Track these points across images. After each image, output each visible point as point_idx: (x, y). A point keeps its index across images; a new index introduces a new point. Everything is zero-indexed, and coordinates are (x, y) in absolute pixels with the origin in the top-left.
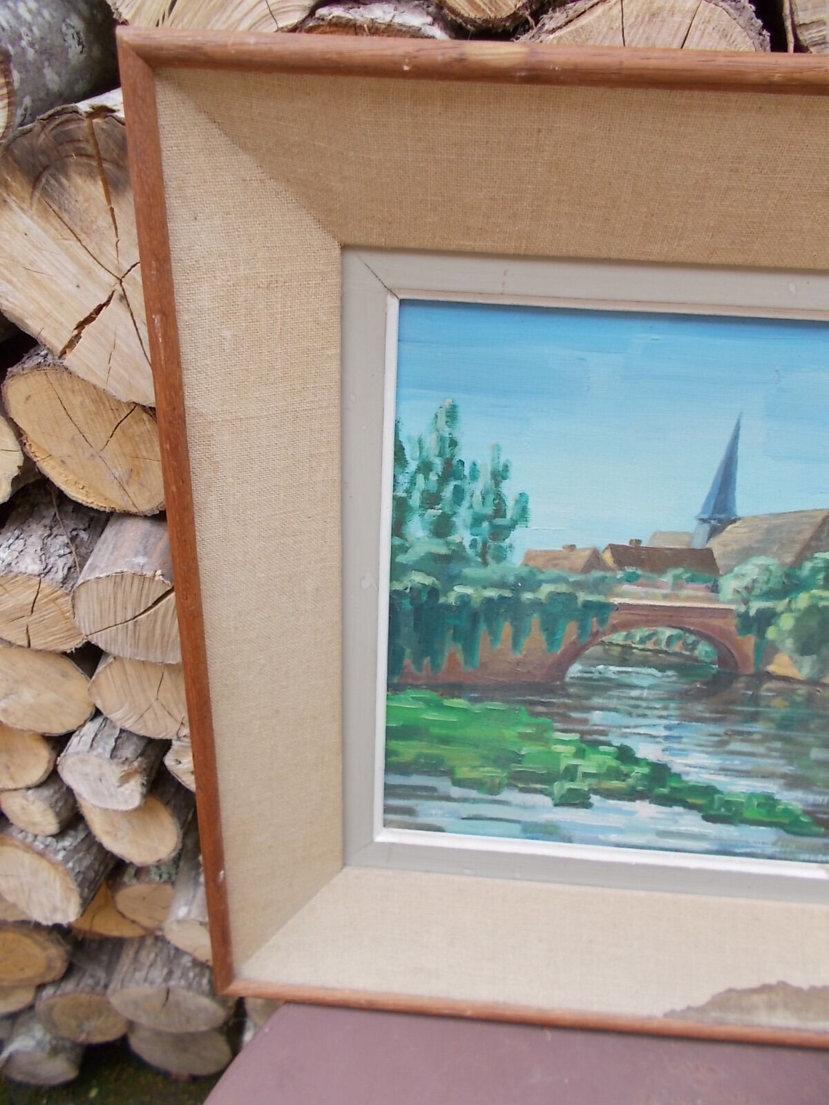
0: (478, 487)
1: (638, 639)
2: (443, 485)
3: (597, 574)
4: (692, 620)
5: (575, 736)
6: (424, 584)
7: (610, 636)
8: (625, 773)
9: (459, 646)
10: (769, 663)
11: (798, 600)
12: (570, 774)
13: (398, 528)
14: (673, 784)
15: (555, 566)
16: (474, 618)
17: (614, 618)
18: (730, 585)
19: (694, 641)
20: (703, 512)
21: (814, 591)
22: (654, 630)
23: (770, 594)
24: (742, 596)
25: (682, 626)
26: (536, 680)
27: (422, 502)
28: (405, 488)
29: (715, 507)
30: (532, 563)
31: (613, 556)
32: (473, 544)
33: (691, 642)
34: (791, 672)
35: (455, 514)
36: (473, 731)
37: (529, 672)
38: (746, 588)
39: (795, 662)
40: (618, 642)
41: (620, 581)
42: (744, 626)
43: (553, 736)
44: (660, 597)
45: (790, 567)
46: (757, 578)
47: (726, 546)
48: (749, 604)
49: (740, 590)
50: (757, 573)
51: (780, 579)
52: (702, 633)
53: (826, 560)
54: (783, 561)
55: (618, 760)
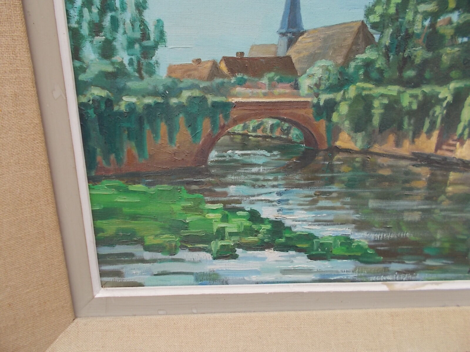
0: (127, 16)
1: (251, 128)
2: (103, 16)
3: (218, 80)
4: (285, 111)
5: (220, 206)
6: (102, 96)
7: (233, 127)
8: (256, 230)
9: (133, 144)
10: (336, 140)
11: (349, 91)
12: (221, 234)
13: (76, 54)
14: (287, 235)
15: (189, 76)
16: (140, 120)
17: (234, 114)
18: (305, 83)
19: (288, 127)
20: (282, 28)
21: (358, 84)
22: (261, 121)
23: (332, 89)
24: (314, 91)
25: (278, 116)
26: (189, 165)
27: (90, 31)
28: (76, 20)
29: (289, 24)
30: (173, 75)
31: (227, 66)
32: (131, 63)
33: (285, 128)
34: (350, 145)
35: (114, 39)
36: (153, 208)
37: (183, 159)
38: (316, 85)
39: (352, 138)
40: (239, 132)
41: (234, 85)
42: (318, 113)
43: (206, 207)
44: (262, 95)
45: (342, 67)
46: (321, 77)
47: (299, 53)
48: (319, 97)
49: (312, 86)
50: (321, 73)
51: (336, 76)
52: (292, 120)
53: (363, 60)
54: (337, 63)
55: (250, 221)
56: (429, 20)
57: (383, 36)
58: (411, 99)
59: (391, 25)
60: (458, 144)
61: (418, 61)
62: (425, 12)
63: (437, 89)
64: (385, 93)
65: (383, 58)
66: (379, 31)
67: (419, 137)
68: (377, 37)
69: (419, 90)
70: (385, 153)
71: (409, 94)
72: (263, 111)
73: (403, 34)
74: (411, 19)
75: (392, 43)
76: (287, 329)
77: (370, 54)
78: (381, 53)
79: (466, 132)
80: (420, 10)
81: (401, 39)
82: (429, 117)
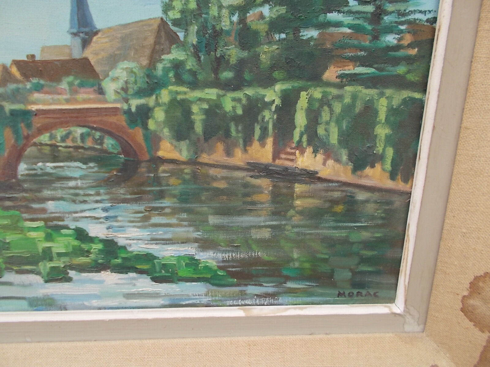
1: (59, 138)
3: (12, 86)
4: (94, 119)
5: (41, 224)
7: (38, 137)
8: (86, 250)
10: (158, 149)
11: (162, 96)
12: (47, 255)
14: (123, 255)
17: (37, 122)
18: (110, 87)
19: (100, 136)
20: (72, 27)
21: (170, 88)
22: (69, 130)
23: (140, 93)
24: (122, 96)
25: (87, 124)
29: (79, 23)
31: (19, 70)
33: (97, 137)
34: (175, 155)
38: (122, 89)
39: (175, 147)
40: (46, 142)
41: (30, 91)
42: (131, 121)
43: (25, 225)
44: (64, 102)
45: (148, 69)
46: (127, 80)
47: (97, 54)
48: (129, 102)
49: (119, 91)
50: (126, 75)
51: (144, 79)
52: (103, 129)
53: (171, 61)
54: (141, 64)
55: (78, 240)
56: (237, 15)
57: (188, 34)
58: (233, 104)
59: (194, 22)
60: (297, 152)
61: (233, 61)
63: (261, 91)
64: (203, 97)
65: (193, 58)
66: (183, 29)
67: (251, 145)
68: (181, 35)
69: (241, 93)
70: (216, 163)
71: (230, 97)
72: (69, 119)
73: (211, 31)
74: (217, 15)
75: (200, 41)
76: (129, 360)
77: (176, 54)
78: (189, 54)
79: (305, 138)
80: (224, 4)
81: (209, 36)
82: (258, 123)
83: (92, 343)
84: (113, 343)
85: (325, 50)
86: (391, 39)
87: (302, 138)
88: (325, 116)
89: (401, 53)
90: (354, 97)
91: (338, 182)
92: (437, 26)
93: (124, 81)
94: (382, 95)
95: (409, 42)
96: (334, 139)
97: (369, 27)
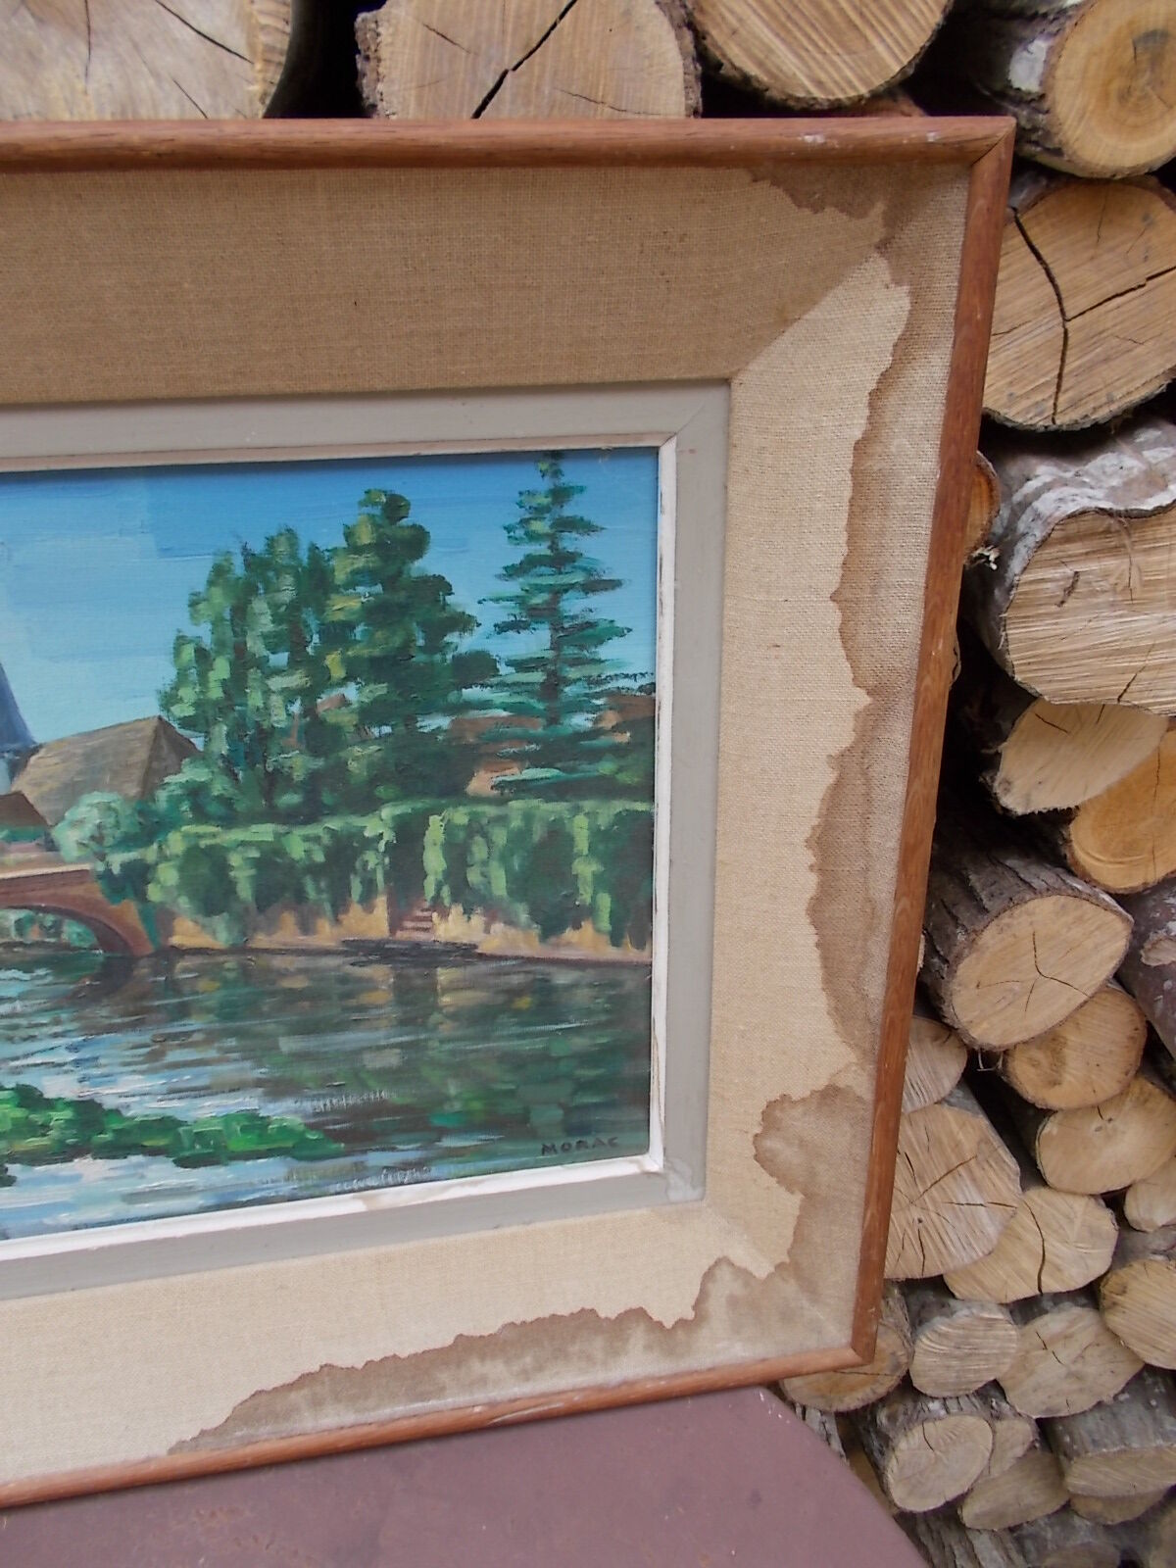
4: (40, 893)
8: (40, 1123)
10: (171, 933)
11: (171, 843)
14: (115, 1126)
18: (69, 838)
19: (55, 922)
21: (184, 828)
23: (127, 842)
24: (92, 849)
25: (27, 903)
33: (49, 924)
34: (203, 940)
38: (93, 838)
39: (204, 927)
42: (113, 890)
45: (139, 801)
46: (101, 823)
47: (38, 785)
48: (107, 859)
49: (86, 842)
50: (97, 815)
51: (133, 819)
52: (60, 908)
53: (182, 785)
54: (126, 794)
55: (22, 1107)
56: (298, 702)
57: (210, 740)
58: (307, 845)
59: (221, 719)
60: (435, 915)
61: (298, 775)
62: (284, 690)
63: (357, 821)
64: (248, 839)
65: (223, 777)
66: (200, 732)
67: (346, 911)
68: (198, 742)
69: (319, 826)
70: (283, 947)
71: (299, 835)
73: (252, 731)
74: (261, 705)
75: (234, 749)
77: (191, 773)
78: (216, 770)
79: (446, 891)
80: (273, 688)
81: (251, 740)
82: (356, 874)
83: (69, 1296)
84: (110, 1289)
85: (467, 746)
86: (581, 721)
87: (442, 892)
88: (479, 850)
89: (603, 741)
90: (528, 817)
91: (516, 958)
92: (657, 695)
93: (95, 825)
94: (577, 810)
95: (614, 723)
96: (500, 885)
97: (541, 706)
